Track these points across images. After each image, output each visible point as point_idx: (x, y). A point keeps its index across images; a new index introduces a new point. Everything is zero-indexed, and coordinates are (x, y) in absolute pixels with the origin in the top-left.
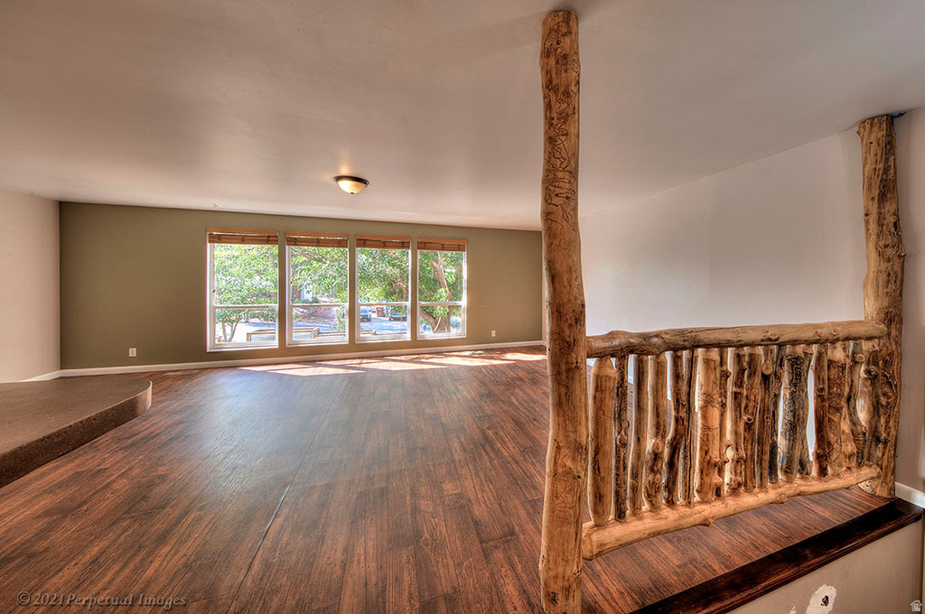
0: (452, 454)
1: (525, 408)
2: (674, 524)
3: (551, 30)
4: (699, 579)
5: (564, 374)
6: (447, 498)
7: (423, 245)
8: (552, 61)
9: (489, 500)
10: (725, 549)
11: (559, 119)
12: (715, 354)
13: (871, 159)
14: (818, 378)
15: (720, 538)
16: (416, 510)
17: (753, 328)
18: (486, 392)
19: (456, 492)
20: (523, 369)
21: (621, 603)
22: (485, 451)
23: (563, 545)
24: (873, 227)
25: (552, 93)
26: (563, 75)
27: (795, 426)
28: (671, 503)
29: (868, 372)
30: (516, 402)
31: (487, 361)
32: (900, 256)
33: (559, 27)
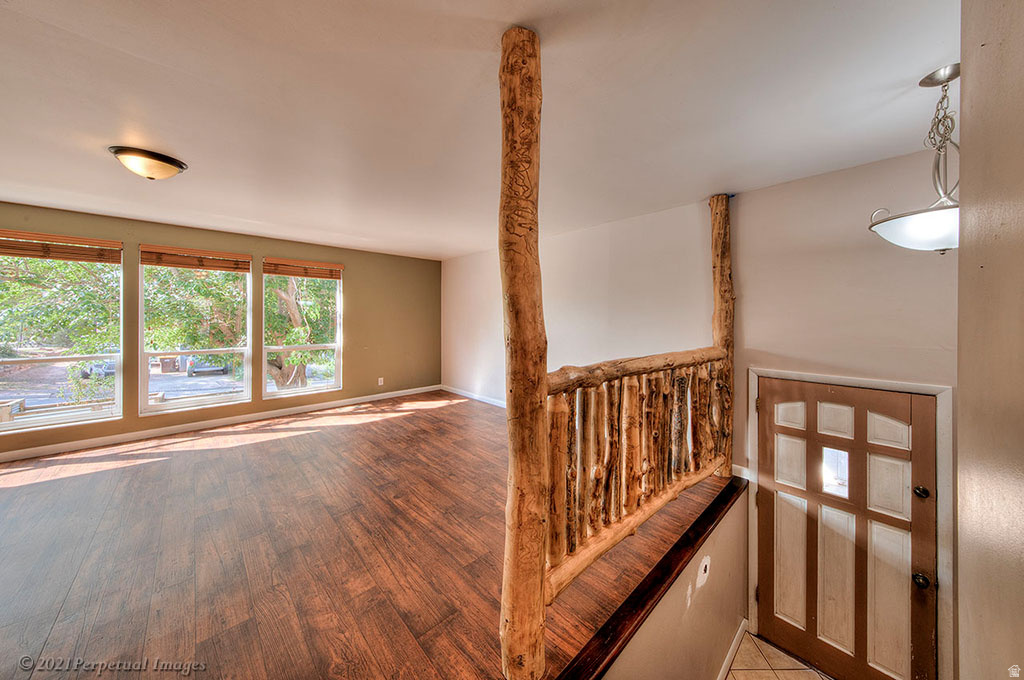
0: (351, 543)
1: (437, 464)
2: (612, 542)
3: (515, 46)
4: (633, 585)
5: (529, 415)
6: (357, 600)
7: (273, 268)
8: (517, 80)
9: (416, 582)
10: (645, 551)
11: (522, 144)
12: (635, 380)
13: (716, 226)
14: (693, 393)
15: (639, 544)
16: (311, 633)
17: (658, 356)
18: (384, 454)
19: (369, 587)
20: (425, 419)
21: (577, 636)
22: (397, 525)
23: (529, 599)
24: (718, 276)
25: (515, 115)
26: (528, 98)
27: (681, 434)
28: (607, 523)
29: (718, 385)
30: (424, 459)
31: (379, 415)
32: (732, 299)
33: (524, 45)
